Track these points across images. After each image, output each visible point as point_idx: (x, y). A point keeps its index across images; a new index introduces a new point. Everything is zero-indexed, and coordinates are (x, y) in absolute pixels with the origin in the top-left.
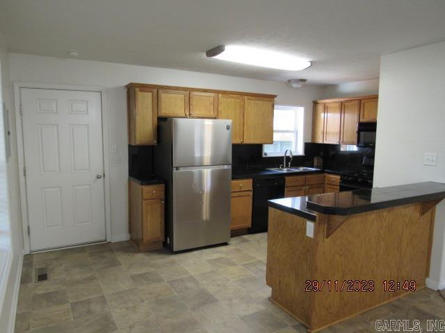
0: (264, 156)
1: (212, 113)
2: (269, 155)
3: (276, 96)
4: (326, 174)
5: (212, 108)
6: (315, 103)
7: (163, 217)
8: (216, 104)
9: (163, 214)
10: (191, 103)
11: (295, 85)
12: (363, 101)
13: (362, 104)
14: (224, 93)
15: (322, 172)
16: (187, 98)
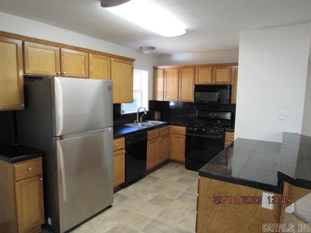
0: (122, 113)
1: (83, 73)
2: (126, 112)
3: (134, 60)
4: (171, 126)
5: (83, 68)
6: (155, 69)
7: (42, 196)
8: (87, 64)
9: (42, 193)
10: (62, 60)
11: (146, 52)
12: (197, 69)
13: (197, 71)
14: (94, 53)
15: (168, 124)
16: (58, 55)
